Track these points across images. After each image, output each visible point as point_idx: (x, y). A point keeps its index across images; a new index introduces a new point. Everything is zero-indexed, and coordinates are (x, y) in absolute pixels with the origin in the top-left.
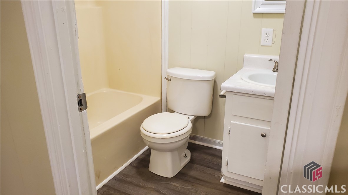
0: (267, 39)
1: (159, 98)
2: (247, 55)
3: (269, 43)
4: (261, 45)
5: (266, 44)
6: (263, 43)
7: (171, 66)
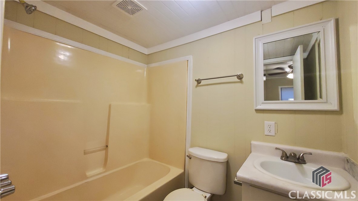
0: (270, 126)
1: (183, 171)
2: (253, 142)
3: (273, 133)
4: (265, 134)
5: (270, 134)
6: (266, 133)
7: (192, 146)
